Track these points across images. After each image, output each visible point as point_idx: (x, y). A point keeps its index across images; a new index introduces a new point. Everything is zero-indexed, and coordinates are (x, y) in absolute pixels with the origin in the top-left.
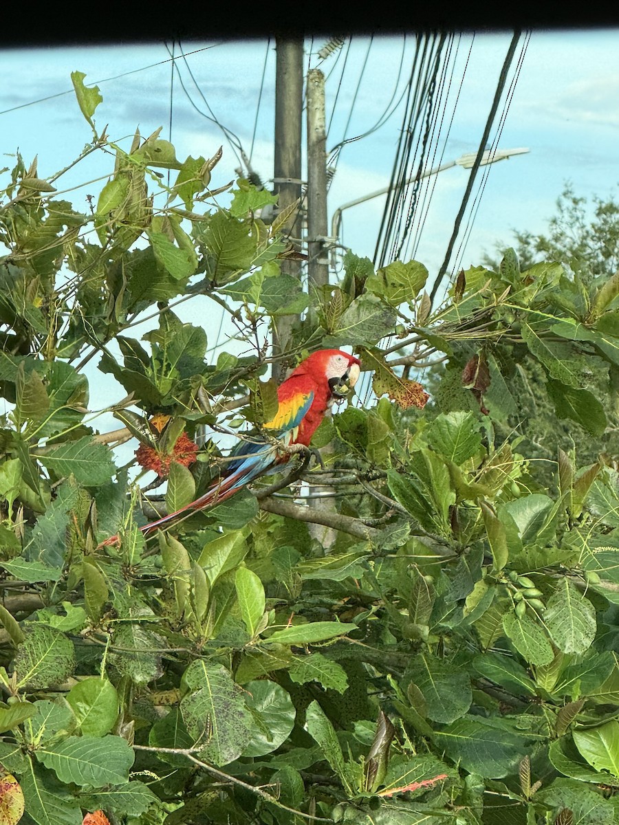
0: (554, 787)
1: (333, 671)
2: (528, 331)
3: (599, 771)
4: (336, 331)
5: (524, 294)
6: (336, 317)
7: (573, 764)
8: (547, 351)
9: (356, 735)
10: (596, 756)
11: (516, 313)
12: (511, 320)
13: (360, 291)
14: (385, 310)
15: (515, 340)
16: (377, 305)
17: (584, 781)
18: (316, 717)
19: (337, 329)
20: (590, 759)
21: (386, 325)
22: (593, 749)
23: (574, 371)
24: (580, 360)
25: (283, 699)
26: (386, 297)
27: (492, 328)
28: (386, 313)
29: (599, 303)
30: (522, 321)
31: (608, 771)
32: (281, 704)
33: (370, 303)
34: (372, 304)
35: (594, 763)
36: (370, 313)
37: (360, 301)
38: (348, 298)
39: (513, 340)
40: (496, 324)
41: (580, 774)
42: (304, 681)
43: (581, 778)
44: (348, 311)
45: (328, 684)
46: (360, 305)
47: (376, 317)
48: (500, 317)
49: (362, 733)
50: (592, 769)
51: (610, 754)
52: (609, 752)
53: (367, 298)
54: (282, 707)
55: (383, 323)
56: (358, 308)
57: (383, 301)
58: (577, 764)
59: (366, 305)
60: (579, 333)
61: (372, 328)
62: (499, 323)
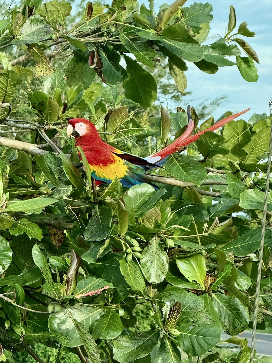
0: (166, 291)
1: (34, 228)
2: (123, 37)
3: (191, 281)
4: (18, 37)
5: (122, 15)
6: (18, 29)
7: (176, 278)
8: (134, 48)
9: (50, 264)
10: (189, 273)
11: (116, 26)
12: (113, 30)
13: (31, 13)
14: (46, 24)
15: (114, 43)
16: (41, 22)
17: (183, 287)
18: (37, 253)
19: (19, 36)
20: (186, 275)
21: (46, 32)
22: (187, 269)
23: (150, 58)
24: (153, 52)
25: (5, 245)
26: (46, 17)
27: (102, 35)
28: (46, 26)
29: (164, 20)
30: (119, 31)
31: (196, 282)
32: (4, 247)
33: (37, 20)
34: (38, 21)
35: (188, 277)
36: (38, 26)
37: (32, 19)
38: (24, 18)
39: (113, 42)
40: (103, 33)
41: (181, 284)
42: (18, 234)
43: (181, 286)
44: (25, 25)
45: (32, 236)
46: (32, 21)
47: (40, 28)
48: (106, 30)
49: (53, 264)
50: (187, 281)
51: (197, 272)
52: (196, 270)
53: (36, 17)
54: (5, 249)
55: (45, 32)
56: (31, 23)
57: (45, 19)
58: (178, 278)
59: (35, 21)
60: (153, 37)
61: (39, 35)
62: (105, 33)
